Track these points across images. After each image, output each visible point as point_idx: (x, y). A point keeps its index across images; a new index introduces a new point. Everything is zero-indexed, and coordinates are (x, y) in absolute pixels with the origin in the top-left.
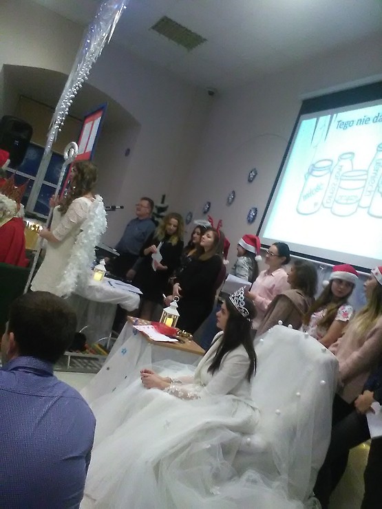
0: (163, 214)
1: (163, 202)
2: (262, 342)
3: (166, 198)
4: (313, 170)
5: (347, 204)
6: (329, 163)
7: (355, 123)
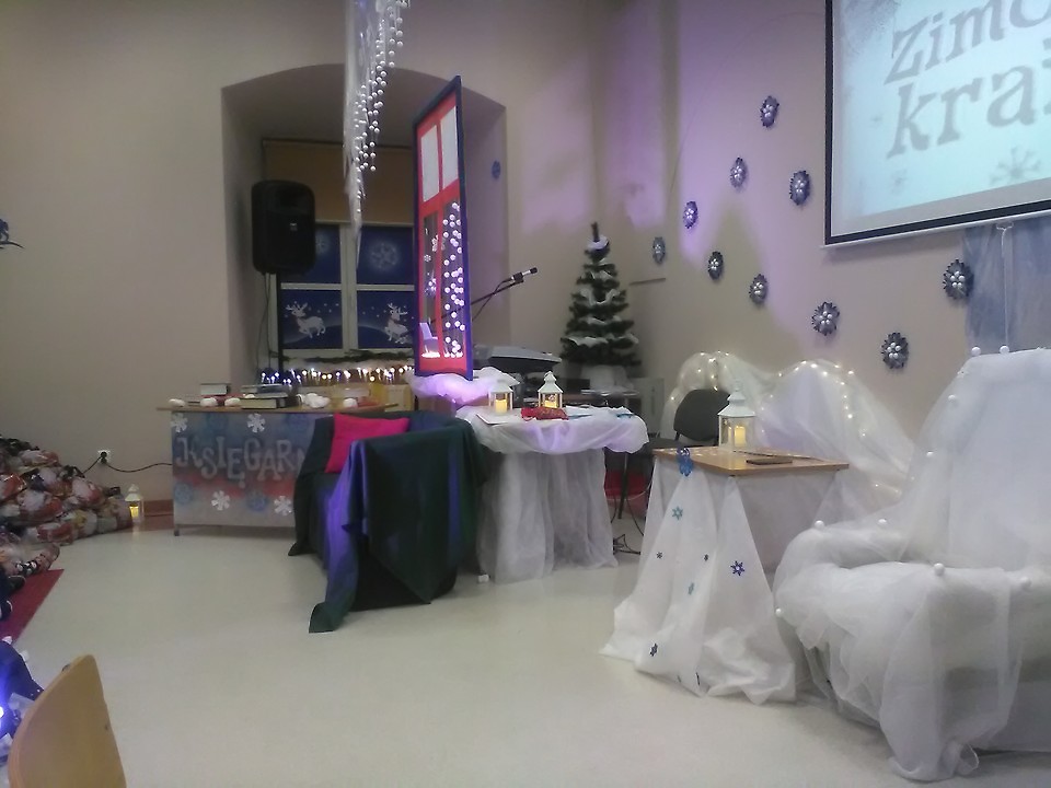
0: (603, 262)
1: (596, 240)
2: (954, 401)
3: (600, 228)
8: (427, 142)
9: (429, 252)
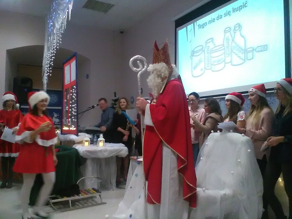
1: (115, 96)
2: (207, 144)
3: (116, 93)
4: (193, 54)
5: (218, 64)
6: (201, 47)
7: (208, 23)
8: (67, 68)
9: (67, 99)
